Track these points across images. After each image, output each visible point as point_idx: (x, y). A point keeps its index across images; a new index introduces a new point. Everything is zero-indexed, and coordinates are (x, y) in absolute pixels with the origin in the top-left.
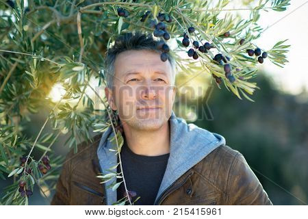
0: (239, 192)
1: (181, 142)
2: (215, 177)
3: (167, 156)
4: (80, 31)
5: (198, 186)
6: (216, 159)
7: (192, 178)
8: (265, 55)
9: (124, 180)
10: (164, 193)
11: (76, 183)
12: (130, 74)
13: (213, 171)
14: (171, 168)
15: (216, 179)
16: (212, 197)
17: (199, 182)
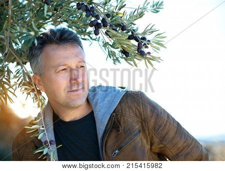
2: (133, 112)
13: (130, 108)
16: (137, 127)
17: (124, 118)
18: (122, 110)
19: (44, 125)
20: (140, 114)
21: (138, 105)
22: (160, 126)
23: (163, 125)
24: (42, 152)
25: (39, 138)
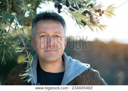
2: (88, 82)
8: (103, 12)
9: (33, 77)
12: (41, 33)
14: (67, 77)
15: (89, 83)
19: (32, 73)
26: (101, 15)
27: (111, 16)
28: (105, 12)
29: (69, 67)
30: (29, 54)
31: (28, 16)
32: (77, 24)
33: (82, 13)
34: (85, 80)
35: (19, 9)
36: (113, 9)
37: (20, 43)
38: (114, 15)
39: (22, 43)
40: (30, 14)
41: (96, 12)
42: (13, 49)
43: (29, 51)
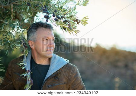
0: (74, 79)
1: (55, 61)
3: (49, 66)
4: (12, 11)
5: (60, 77)
6: (66, 68)
7: (58, 74)
10: (47, 78)
11: (14, 72)
13: (65, 72)
15: (66, 74)
16: (64, 81)
17: (60, 75)
18: (61, 71)
20: (69, 76)
21: (70, 71)
22: (75, 84)
23: (77, 84)
24: (24, 75)
25: (23, 69)
26: (78, 23)
27: (85, 24)
28: (81, 22)
29: (53, 63)
30: (25, 50)
31: (27, 22)
32: (61, 29)
33: (63, 22)
34: (64, 72)
35: (21, 17)
36: (87, 20)
37: (20, 41)
38: (88, 24)
39: (21, 41)
40: (28, 21)
41: (74, 21)
42: (14, 45)
43: (26, 47)
